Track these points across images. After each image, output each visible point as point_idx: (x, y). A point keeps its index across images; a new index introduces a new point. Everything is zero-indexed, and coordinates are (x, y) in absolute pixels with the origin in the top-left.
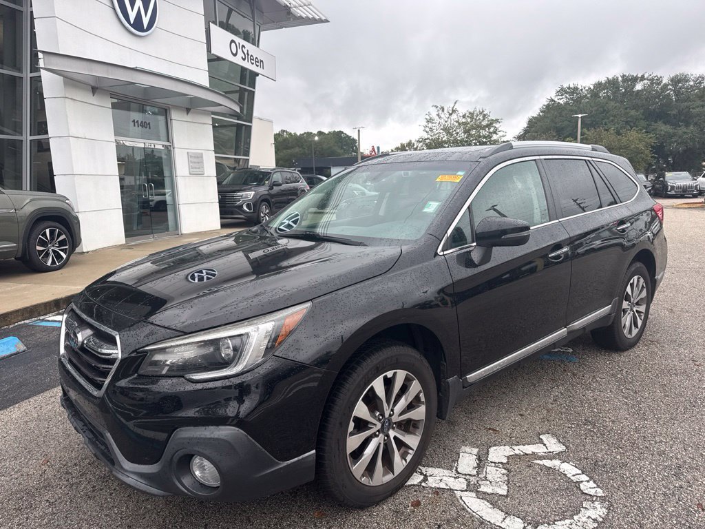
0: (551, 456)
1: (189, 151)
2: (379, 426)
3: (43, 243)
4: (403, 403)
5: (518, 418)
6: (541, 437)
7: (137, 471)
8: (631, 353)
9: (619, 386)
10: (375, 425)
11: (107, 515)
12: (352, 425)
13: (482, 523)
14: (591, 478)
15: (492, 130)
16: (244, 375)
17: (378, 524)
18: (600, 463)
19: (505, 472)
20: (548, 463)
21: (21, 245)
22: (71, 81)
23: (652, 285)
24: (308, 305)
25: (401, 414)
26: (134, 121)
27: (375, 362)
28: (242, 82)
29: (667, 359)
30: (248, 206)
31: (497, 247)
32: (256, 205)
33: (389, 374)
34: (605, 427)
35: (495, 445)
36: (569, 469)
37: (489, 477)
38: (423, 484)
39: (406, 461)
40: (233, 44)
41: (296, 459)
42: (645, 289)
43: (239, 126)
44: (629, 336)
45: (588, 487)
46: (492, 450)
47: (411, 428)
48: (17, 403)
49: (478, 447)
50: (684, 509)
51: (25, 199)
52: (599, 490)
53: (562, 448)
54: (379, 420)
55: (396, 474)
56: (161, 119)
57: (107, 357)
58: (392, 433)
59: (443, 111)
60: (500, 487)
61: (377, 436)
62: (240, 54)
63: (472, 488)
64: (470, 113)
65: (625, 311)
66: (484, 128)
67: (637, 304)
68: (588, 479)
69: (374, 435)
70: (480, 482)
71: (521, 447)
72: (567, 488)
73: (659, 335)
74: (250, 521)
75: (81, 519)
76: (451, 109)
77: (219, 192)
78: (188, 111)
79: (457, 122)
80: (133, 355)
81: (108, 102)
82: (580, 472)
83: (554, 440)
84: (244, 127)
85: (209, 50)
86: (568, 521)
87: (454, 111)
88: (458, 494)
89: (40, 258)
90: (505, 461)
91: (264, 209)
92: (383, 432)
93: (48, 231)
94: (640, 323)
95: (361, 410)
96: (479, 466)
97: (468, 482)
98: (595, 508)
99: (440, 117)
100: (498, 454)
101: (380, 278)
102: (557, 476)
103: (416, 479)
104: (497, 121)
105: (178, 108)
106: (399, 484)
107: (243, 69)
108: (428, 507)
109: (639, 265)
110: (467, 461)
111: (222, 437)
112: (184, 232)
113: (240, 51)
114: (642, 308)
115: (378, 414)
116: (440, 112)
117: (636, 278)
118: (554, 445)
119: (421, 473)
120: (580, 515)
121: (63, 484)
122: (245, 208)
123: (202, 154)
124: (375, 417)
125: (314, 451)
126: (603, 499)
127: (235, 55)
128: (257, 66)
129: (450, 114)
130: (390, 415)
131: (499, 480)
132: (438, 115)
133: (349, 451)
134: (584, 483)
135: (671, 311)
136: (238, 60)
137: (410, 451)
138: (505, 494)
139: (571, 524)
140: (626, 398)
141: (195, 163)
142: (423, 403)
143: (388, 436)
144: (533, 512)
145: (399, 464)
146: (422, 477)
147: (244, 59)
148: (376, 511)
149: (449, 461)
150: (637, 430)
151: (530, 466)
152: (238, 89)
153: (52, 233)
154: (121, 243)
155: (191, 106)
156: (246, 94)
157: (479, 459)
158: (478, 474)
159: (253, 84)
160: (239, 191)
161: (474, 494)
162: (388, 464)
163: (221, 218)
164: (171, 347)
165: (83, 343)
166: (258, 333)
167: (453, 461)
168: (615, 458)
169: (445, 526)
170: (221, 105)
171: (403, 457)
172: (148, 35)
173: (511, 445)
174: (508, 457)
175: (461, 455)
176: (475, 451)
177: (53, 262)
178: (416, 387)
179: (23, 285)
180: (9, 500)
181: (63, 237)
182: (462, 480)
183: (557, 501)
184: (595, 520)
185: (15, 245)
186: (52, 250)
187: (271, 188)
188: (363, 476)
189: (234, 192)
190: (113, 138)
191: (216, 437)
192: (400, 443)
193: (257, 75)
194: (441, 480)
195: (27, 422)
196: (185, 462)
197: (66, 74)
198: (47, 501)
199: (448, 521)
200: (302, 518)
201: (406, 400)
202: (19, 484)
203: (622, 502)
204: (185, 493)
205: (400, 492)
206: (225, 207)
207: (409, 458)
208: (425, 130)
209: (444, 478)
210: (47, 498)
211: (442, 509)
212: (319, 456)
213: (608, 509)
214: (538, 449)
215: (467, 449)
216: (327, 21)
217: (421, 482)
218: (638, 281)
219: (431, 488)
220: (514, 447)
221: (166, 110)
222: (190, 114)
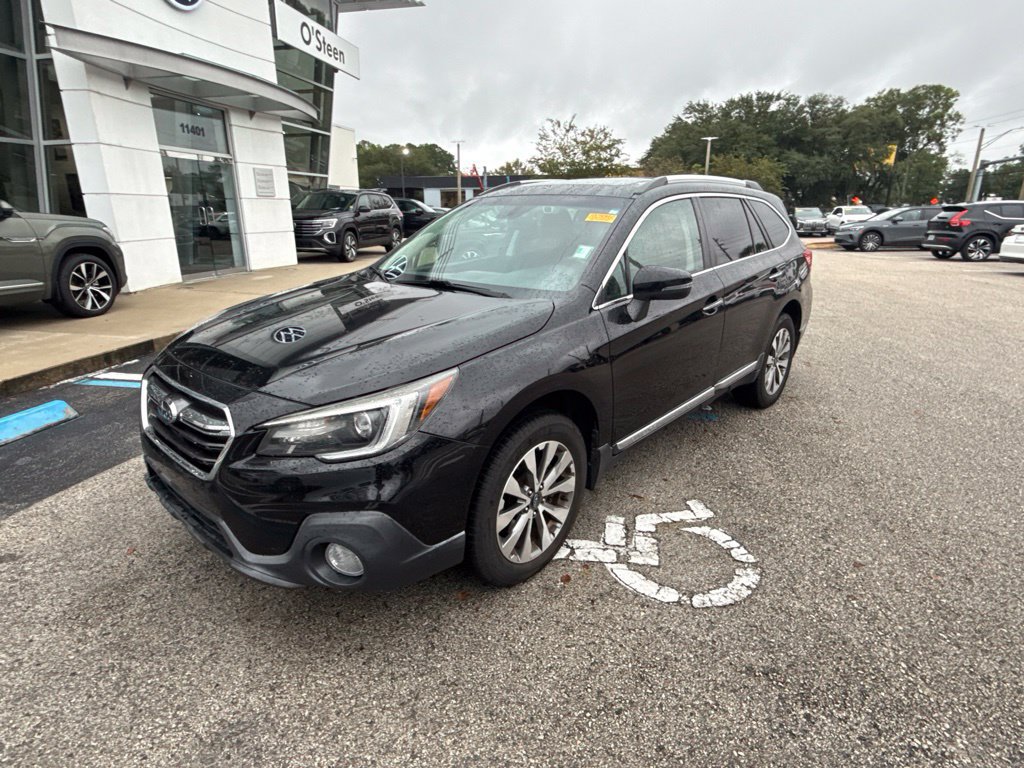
0: (700, 523)
1: (256, 166)
2: (529, 501)
3: (78, 282)
4: (553, 475)
5: (663, 483)
6: (688, 502)
7: (262, 562)
8: (771, 411)
9: (761, 447)
10: (525, 500)
11: (219, 609)
12: (502, 502)
13: (636, 596)
14: (742, 544)
15: (614, 152)
16: (386, 455)
17: (528, 602)
18: (749, 529)
19: (655, 541)
20: (697, 530)
21: (49, 283)
22: (96, 68)
23: (796, 337)
24: (455, 371)
25: (551, 488)
26: (182, 125)
27: (528, 434)
28: (317, 78)
29: (807, 417)
30: (330, 236)
31: (655, 301)
32: (339, 235)
33: (541, 446)
34: (751, 490)
35: (641, 513)
36: (719, 536)
37: (639, 547)
38: (571, 558)
39: (554, 535)
40: (305, 29)
41: (445, 542)
42: (789, 344)
43: (315, 136)
44: (770, 393)
45: (739, 553)
46: (638, 518)
47: (559, 501)
48: (79, 482)
49: (623, 516)
50: (833, 572)
51: (50, 225)
52: (750, 556)
53: (711, 514)
54: (529, 495)
55: (545, 548)
56: (218, 123)
57: (215, 434)
58: (541, 508)
59: (559, 126)
60: (651, 557)
61: (526, 512)
62: (314, 42)
63: (622, 559)
64: (590, 131)
65: (768, 367)
66: (605, 149)
67: (781, 359)
68: (738, 545)
69: (524, 511)
70: (630, 553)
71: (668, 514)
72: (719, 556)
73: (797, 391)
74: (387, 607)
75: (189, 615)
76: (568, 124)
77: (294, 218)
78: (252, 114)
79: (575, 140)
80: (251, 432)
81: (146, 99)
82: (730, 538)
83: (702, 506)
84: (320, 137)
85: (275, 35)
86: (722, 590)
87: (571, 127)
88: (609, 566)
89: (76, 300)
90: (653, 529)
91: (350, 240)
92: (533, 508)
93: (83, 266)
94: (781, 378)
95: (511, 486)
96: (627, 537)
97: (618, 553)
98: (747, 575)
99: (555, 134)
100: (646, 522)
101: (532, 338)
102: (707, 543)
103: (563, 553)
104: (619, 141)
105: (239, 110)
106: (547, 559)
107: (318, 62)
108: (580, 582)
109: (786, 316)
110: (614, 530)
111: (365, 523)
112: (253, 268)
113: (314, 38)
114: (784, 363)
115: (527, 488)
116: (556, 126)
117: (782, 331)
118: (701, 511)
119: (568, 546)
120: (734, 583)
121: (159, 576)
122: (326, 239)
123: (271, 171)
124: (523, 492)
125: (463, 533)
126: (755, 565)
127: (308, 43)
128: (336, 59)
129: (568, 131)
130: (540, 489)
131: (648, 550)
132: (553, 131)
133: (499, 529)
134: (735, 550)
135: (808, 364)
136: (311, 50)
137: (558, 525)
138: (657, 563)
139: (726, 592)
140: (770, 459)
141: (263, 181)
142: (573, 474)
143: (537, 511)
144: (686, 581)
145: (548, 539)
146: (569, 550)
147: (320, 49)
148: (524, 588)
149: (596, 532)
150: (783, 492)
151: (679, 534)
152: (312, 87)
153: (89, 268)
154: (175, 282)
155: (256, 108)
156: (322, 94)
157: (626, 528)
158: (627, 544)
159: (330, 82)
160: (318, 217)
161: (624, 566)
162: (537, 538)
163: (298, 251)
164: (297, 423)
165: (178, 416)
166: (399, 405)
167: (600, 532)
168: (763, 522)
169: (599, 601)
170: (293, 109)
171: (551, 531)
172: (194, 10)
173: (658, 512)
174: (656, 526)
175: (607, 525)
176: (622, 520)
177: (94, 305)
178: (567, 458)
179: (59, 335)
180: (94, 597)
181: (103, 274)
182: (611, 552)
183: (710, 569)
184: (748, 587)
185: (41, 283)
186: (92, 290)
187: (357, 215)
188: (512, 554)
189: (312, 218)
190: (157, 147)
191: (358, 522)
192: (548, 517)
193: (336, 70)
194: (589, 553)
195: (97, 504)
196: (320, 551)
197: (88, 59)
198: (143, 596)
199: (601, 595)
200: (445, 600)
201: (557, 472)
202: (104, 578)
203: (773, 567)
204: (319, 584)
205: (548, 567)
206: (301, 237)
207: (557, 532)
208: (538, 149)
209: (592, 550)
210: (141, 593)
211: (594, 583)
212: (469, 538)
213: (761, 575)
214: (686, 516)
215: (613, 518)
216: (422, 4)
217: (568, 556)
218: (784, 334)
219: (579, 561)
220: (661, 515)
221: (223, 112)
222: (254, 118)
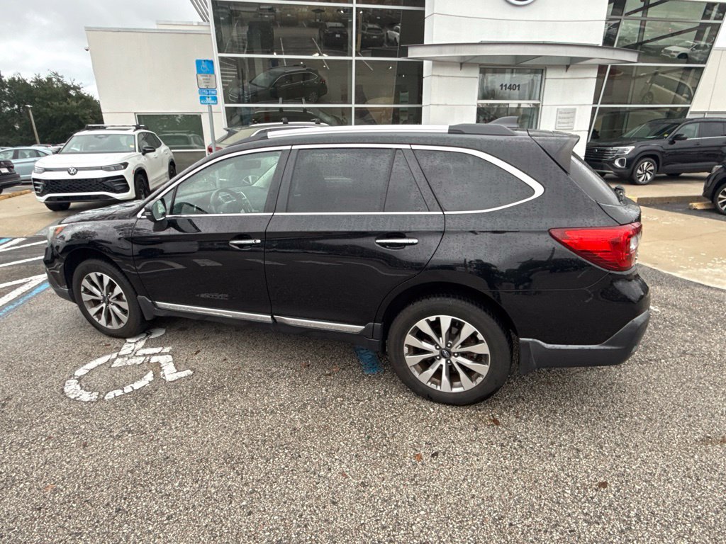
1: (561, 107)
30: (621, 162)
32: (633, 160)
56: (536, 77)
78: (567, 67)
81: (476, 73)
105: (556, 67)
122: (617, 163)
123: (575, 109)
141: (564, 118)
155: (569, 65)
187: (672, 142)
190: (476, 102)
221: (543, 70)
222: (569, 71)
